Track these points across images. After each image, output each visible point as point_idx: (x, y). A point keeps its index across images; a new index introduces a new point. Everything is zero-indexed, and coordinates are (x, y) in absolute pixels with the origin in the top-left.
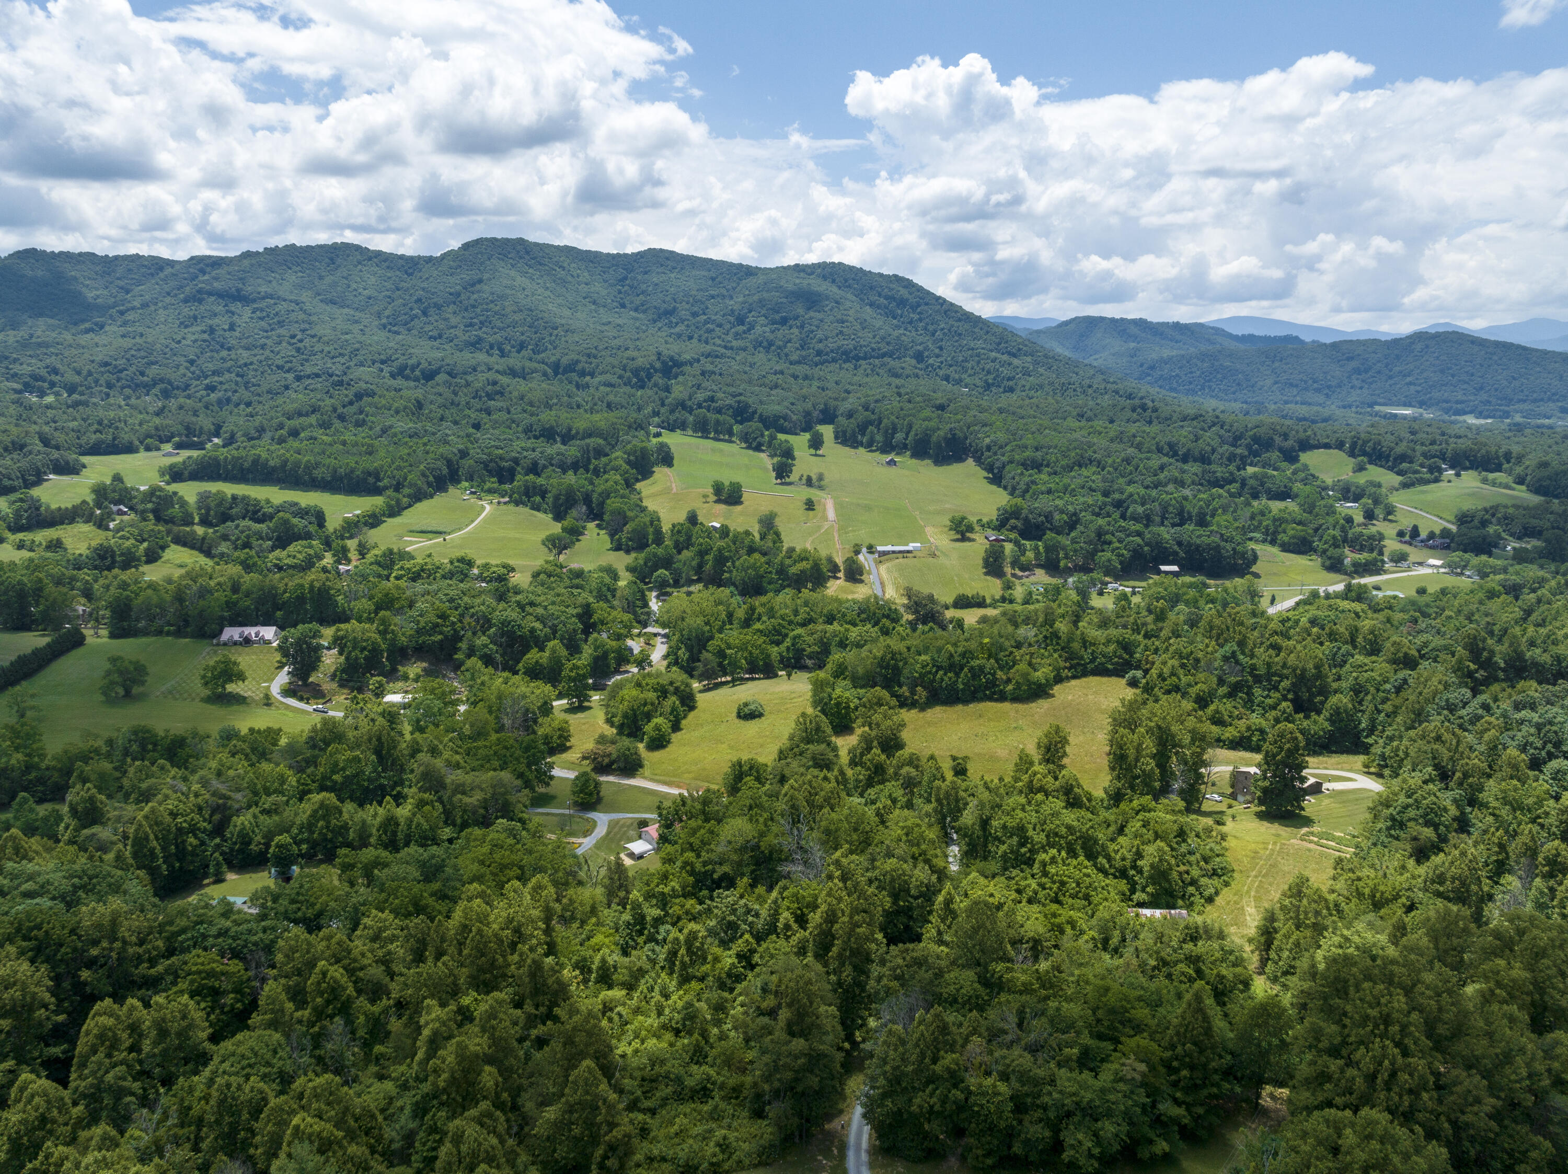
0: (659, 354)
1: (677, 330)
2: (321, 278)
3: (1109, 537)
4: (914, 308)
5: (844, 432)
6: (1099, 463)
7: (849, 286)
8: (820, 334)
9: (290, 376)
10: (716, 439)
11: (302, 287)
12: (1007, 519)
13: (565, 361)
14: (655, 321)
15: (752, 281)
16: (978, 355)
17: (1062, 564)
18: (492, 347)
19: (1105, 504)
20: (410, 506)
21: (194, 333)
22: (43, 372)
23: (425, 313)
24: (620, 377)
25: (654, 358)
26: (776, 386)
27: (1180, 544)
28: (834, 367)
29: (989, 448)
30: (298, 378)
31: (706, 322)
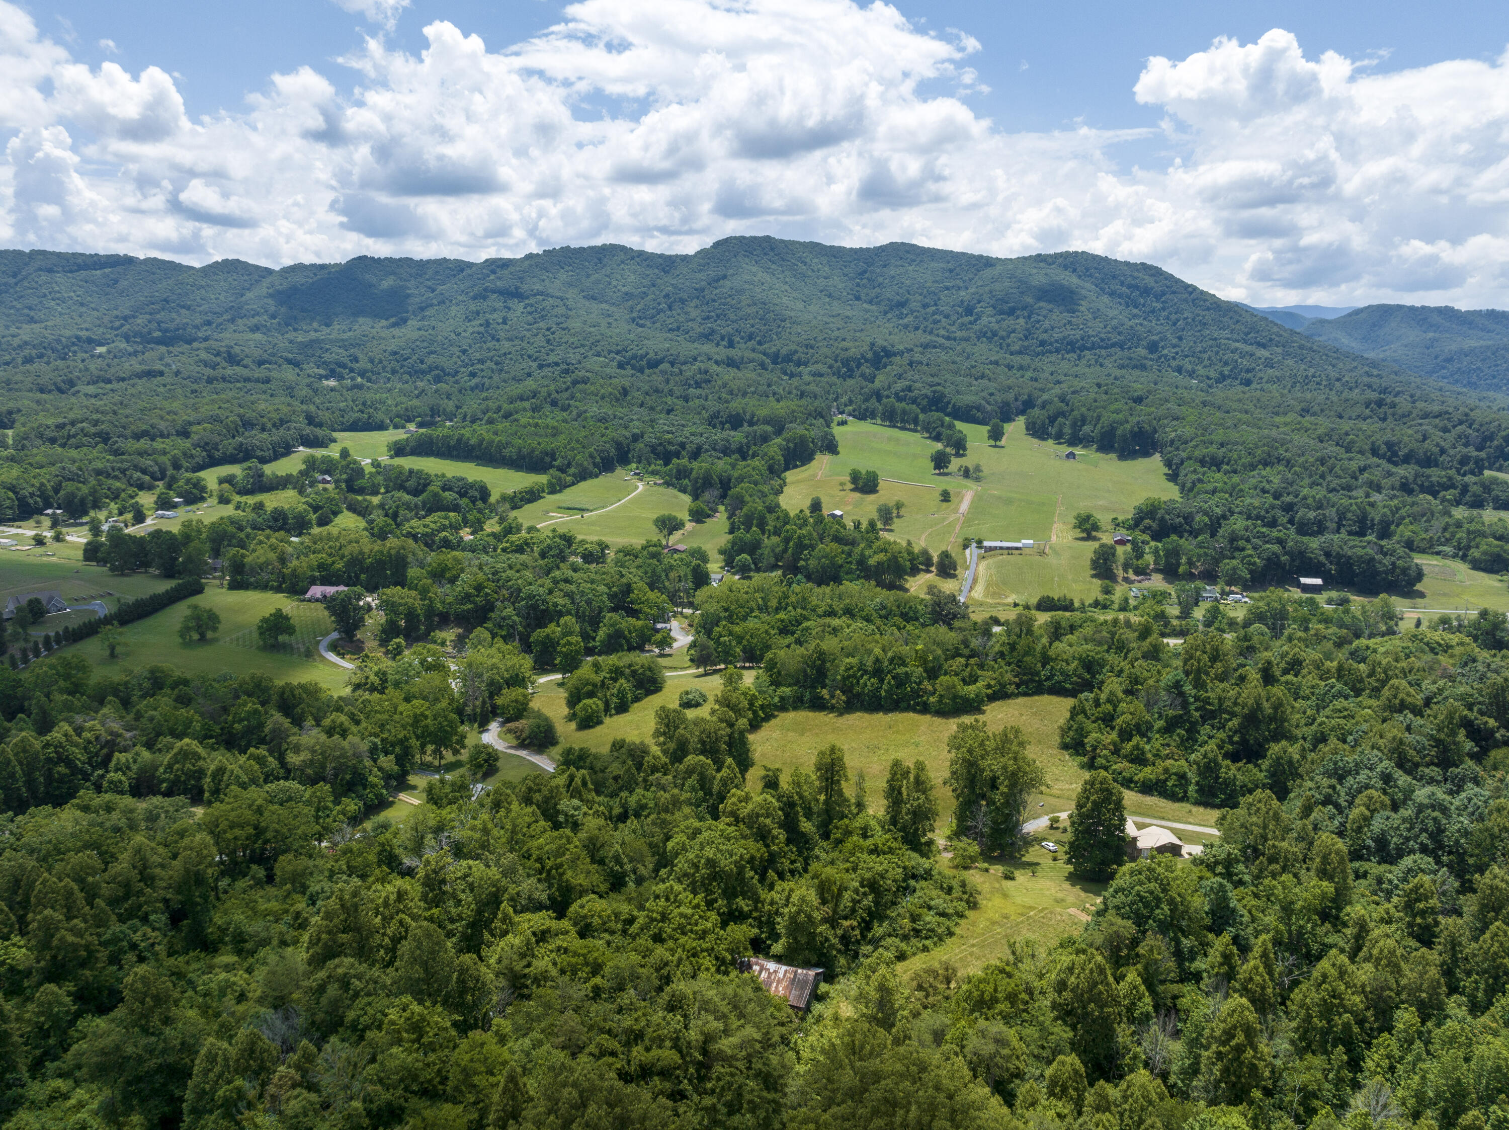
0: (873, 344)
1: (906, 321)
2: (588, 276)
3: (1241, 543)
4: (1158, 297)
5: (1034, 423)
6: (1288, 462)
7: (1091, 276)
8: (1047, 324)
9: (534, 365)
10: (903, 429)
11: (570, 285)
12: (1142, 519)
13: (784, 351)
14: (886, 313)
15: (988, 273)
16: (1218, 346)
17: (1181, 570)
18: (723, 339)
19: (1273, 507)
20: (573, 484)
21: (475, 326)
22: (346, 360)
23: (670, 308)
24: (830, 367)
25: (866, 348)
26: (983, 376)
27: (1327, 554)
28: (1053, 357)
29: (1172, 442)
30: (541, 367)
31: (934, 314)
